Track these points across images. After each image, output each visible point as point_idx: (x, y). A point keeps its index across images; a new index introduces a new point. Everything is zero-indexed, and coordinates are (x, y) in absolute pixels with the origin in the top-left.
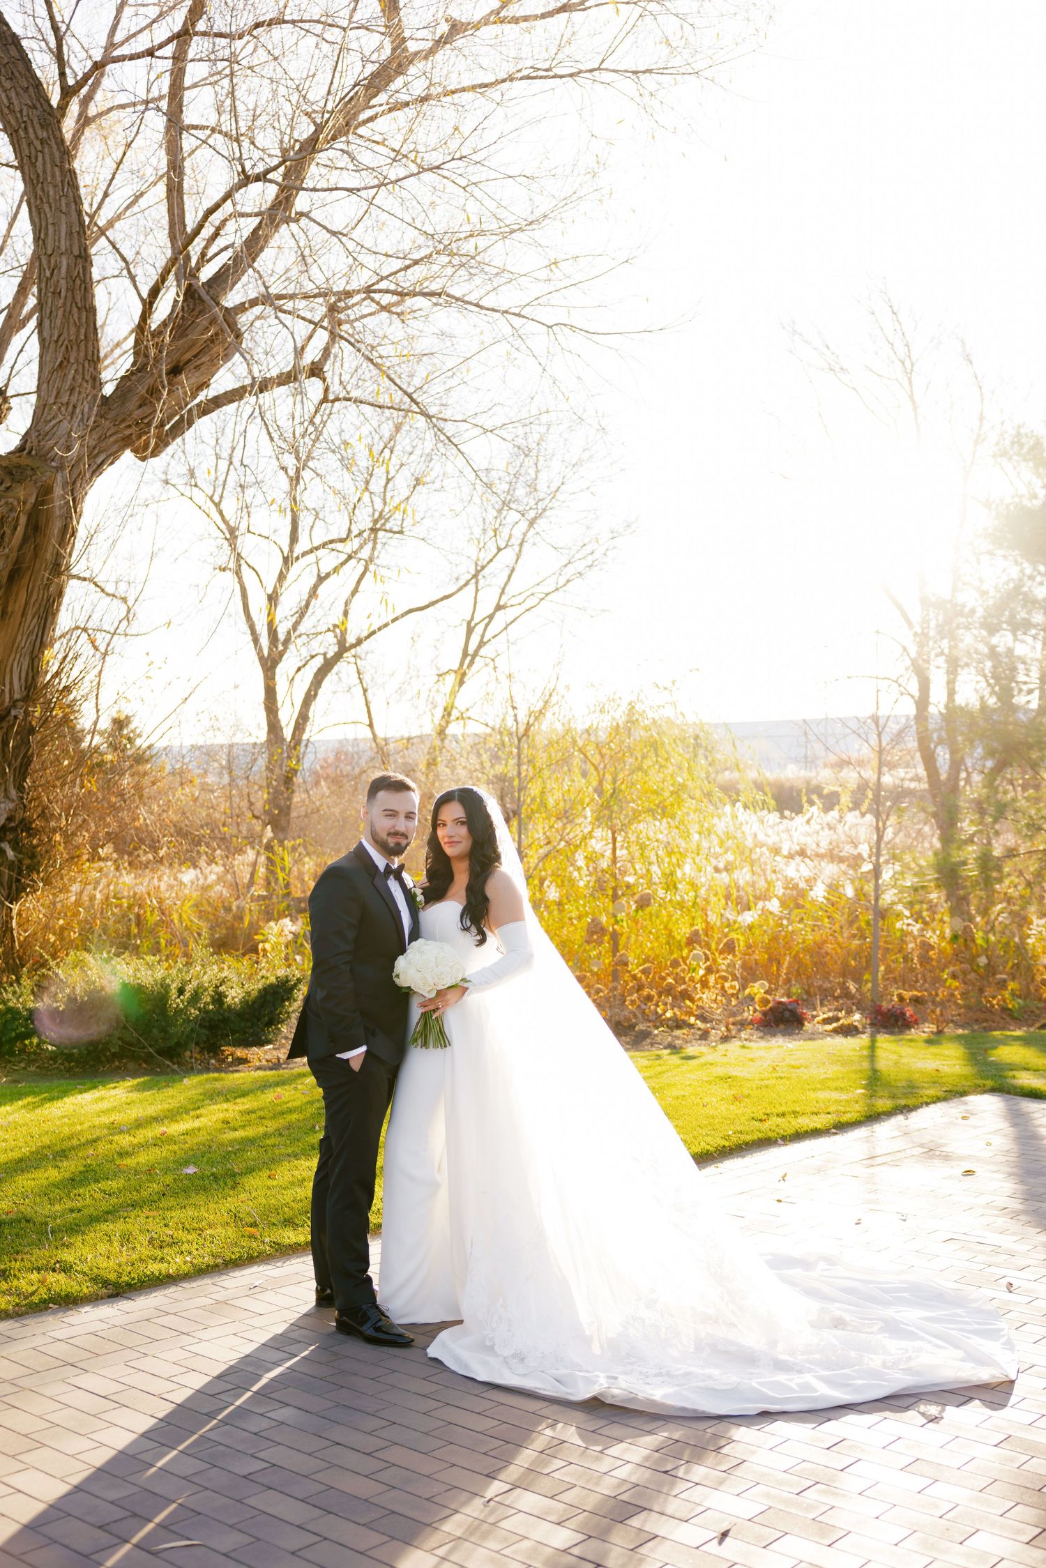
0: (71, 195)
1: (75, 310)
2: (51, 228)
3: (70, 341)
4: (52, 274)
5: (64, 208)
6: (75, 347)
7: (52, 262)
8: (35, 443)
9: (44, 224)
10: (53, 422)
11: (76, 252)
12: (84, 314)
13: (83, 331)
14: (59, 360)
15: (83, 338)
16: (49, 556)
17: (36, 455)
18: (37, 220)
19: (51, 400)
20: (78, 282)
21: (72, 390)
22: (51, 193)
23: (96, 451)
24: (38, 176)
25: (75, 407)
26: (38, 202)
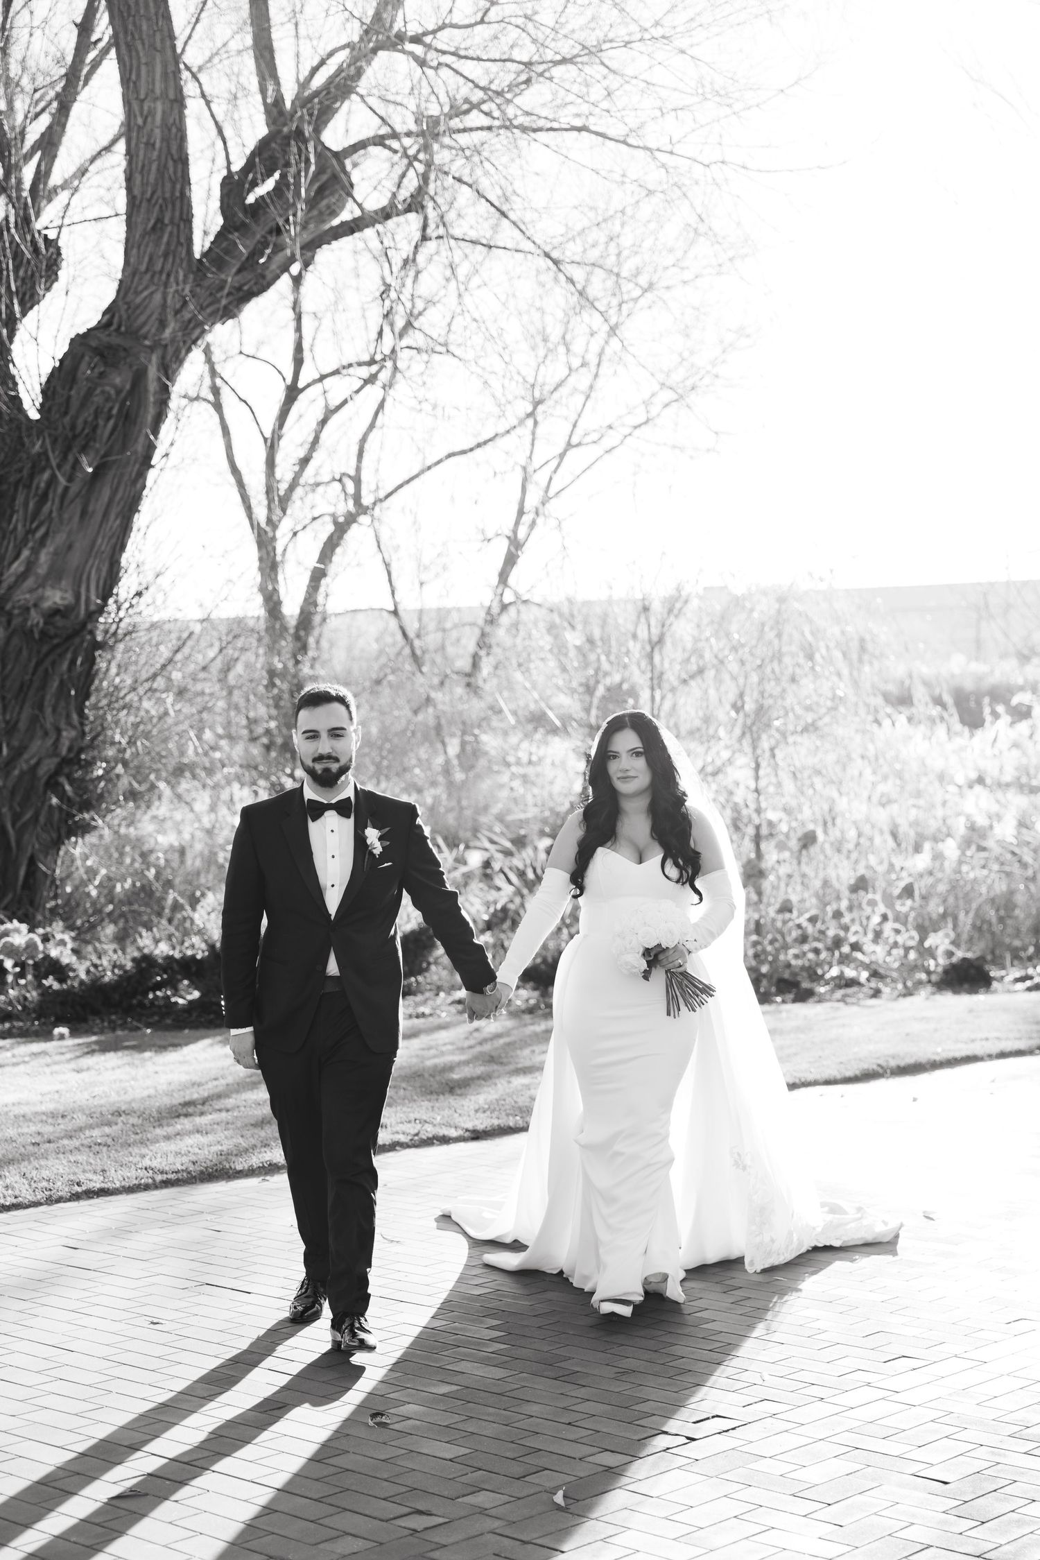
0: (165, 28)
1: (170, 163)
2: (144, 69)
3: (164, 199)
4: (145, 122)
5: (158, 45)
6: (170, 206)
7: (146, 108)
8: (125, 316)
9: (134, 62)
10: (146, 293)
11: (172, 95)
12: (180, 166)
13: (178, 187)
14: (152, 222)
15: (178, 194)
16: (140, 447)
17: (126, 332)
18: (127, 59)
19: (143, 268)
20: (174, 130)
21: (166, 255)
22: (145, 27)
23: (192, 325)
24: (129, 7)
25: (168, 275)
26: (129, 38)
